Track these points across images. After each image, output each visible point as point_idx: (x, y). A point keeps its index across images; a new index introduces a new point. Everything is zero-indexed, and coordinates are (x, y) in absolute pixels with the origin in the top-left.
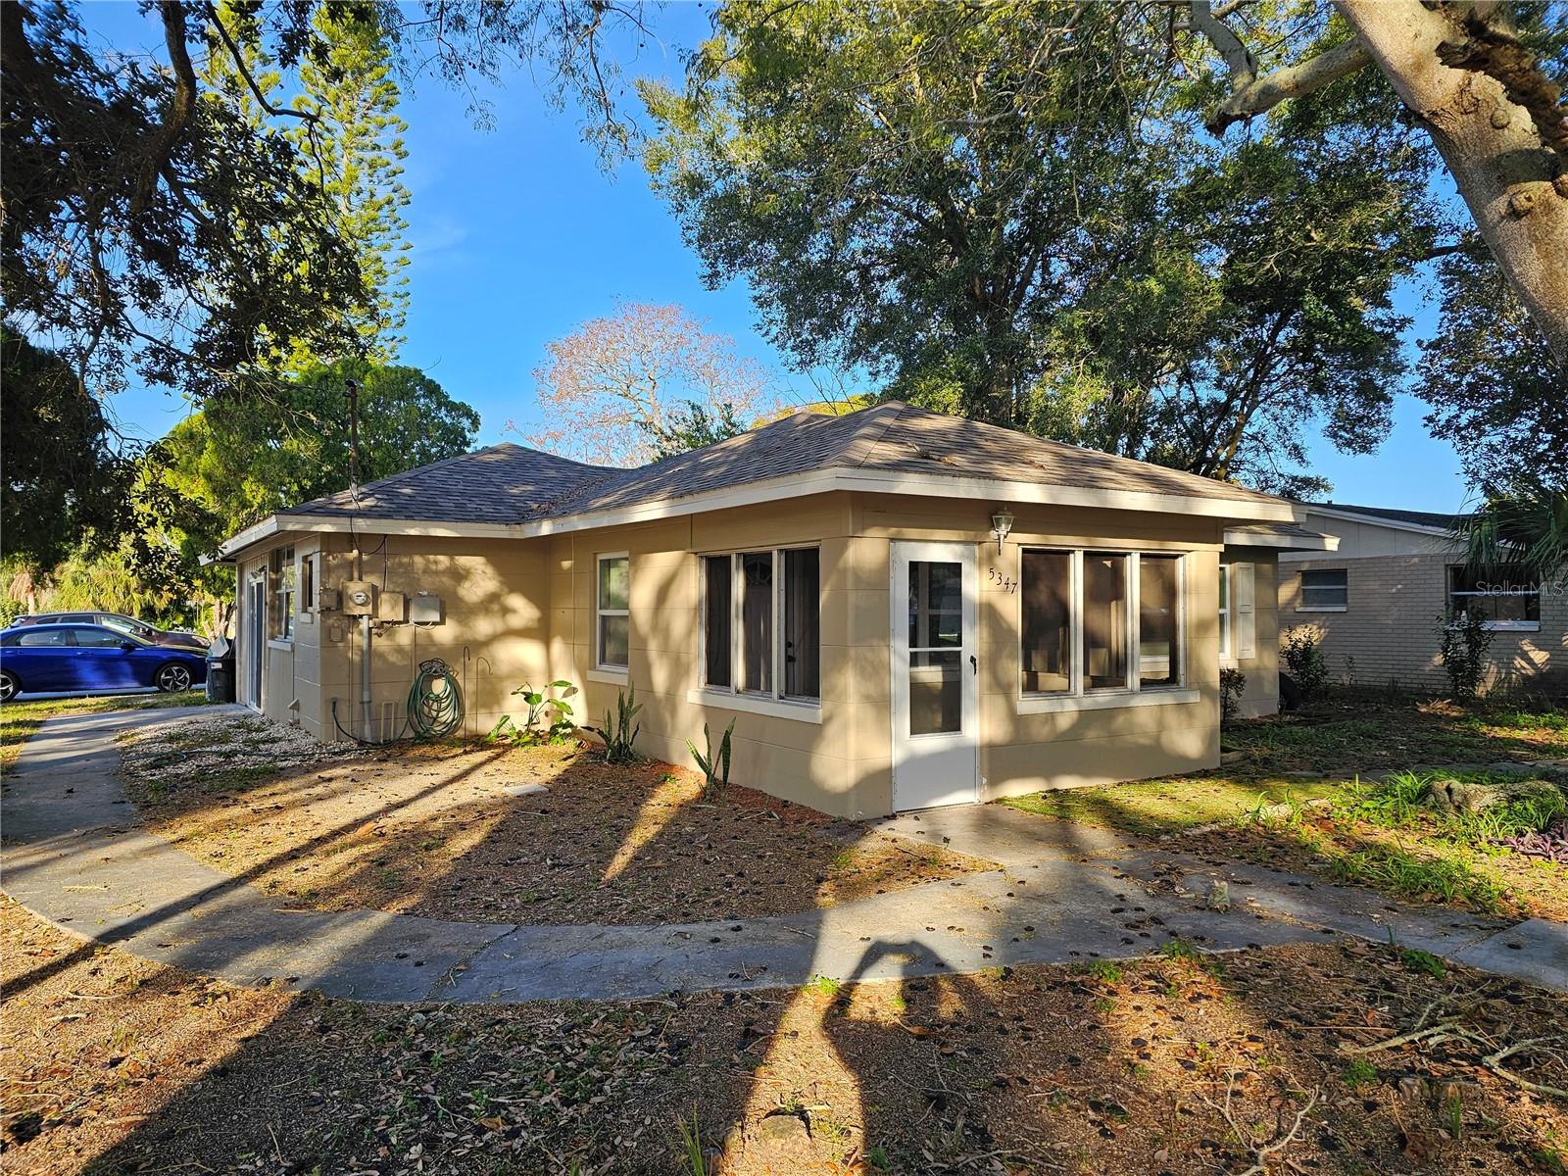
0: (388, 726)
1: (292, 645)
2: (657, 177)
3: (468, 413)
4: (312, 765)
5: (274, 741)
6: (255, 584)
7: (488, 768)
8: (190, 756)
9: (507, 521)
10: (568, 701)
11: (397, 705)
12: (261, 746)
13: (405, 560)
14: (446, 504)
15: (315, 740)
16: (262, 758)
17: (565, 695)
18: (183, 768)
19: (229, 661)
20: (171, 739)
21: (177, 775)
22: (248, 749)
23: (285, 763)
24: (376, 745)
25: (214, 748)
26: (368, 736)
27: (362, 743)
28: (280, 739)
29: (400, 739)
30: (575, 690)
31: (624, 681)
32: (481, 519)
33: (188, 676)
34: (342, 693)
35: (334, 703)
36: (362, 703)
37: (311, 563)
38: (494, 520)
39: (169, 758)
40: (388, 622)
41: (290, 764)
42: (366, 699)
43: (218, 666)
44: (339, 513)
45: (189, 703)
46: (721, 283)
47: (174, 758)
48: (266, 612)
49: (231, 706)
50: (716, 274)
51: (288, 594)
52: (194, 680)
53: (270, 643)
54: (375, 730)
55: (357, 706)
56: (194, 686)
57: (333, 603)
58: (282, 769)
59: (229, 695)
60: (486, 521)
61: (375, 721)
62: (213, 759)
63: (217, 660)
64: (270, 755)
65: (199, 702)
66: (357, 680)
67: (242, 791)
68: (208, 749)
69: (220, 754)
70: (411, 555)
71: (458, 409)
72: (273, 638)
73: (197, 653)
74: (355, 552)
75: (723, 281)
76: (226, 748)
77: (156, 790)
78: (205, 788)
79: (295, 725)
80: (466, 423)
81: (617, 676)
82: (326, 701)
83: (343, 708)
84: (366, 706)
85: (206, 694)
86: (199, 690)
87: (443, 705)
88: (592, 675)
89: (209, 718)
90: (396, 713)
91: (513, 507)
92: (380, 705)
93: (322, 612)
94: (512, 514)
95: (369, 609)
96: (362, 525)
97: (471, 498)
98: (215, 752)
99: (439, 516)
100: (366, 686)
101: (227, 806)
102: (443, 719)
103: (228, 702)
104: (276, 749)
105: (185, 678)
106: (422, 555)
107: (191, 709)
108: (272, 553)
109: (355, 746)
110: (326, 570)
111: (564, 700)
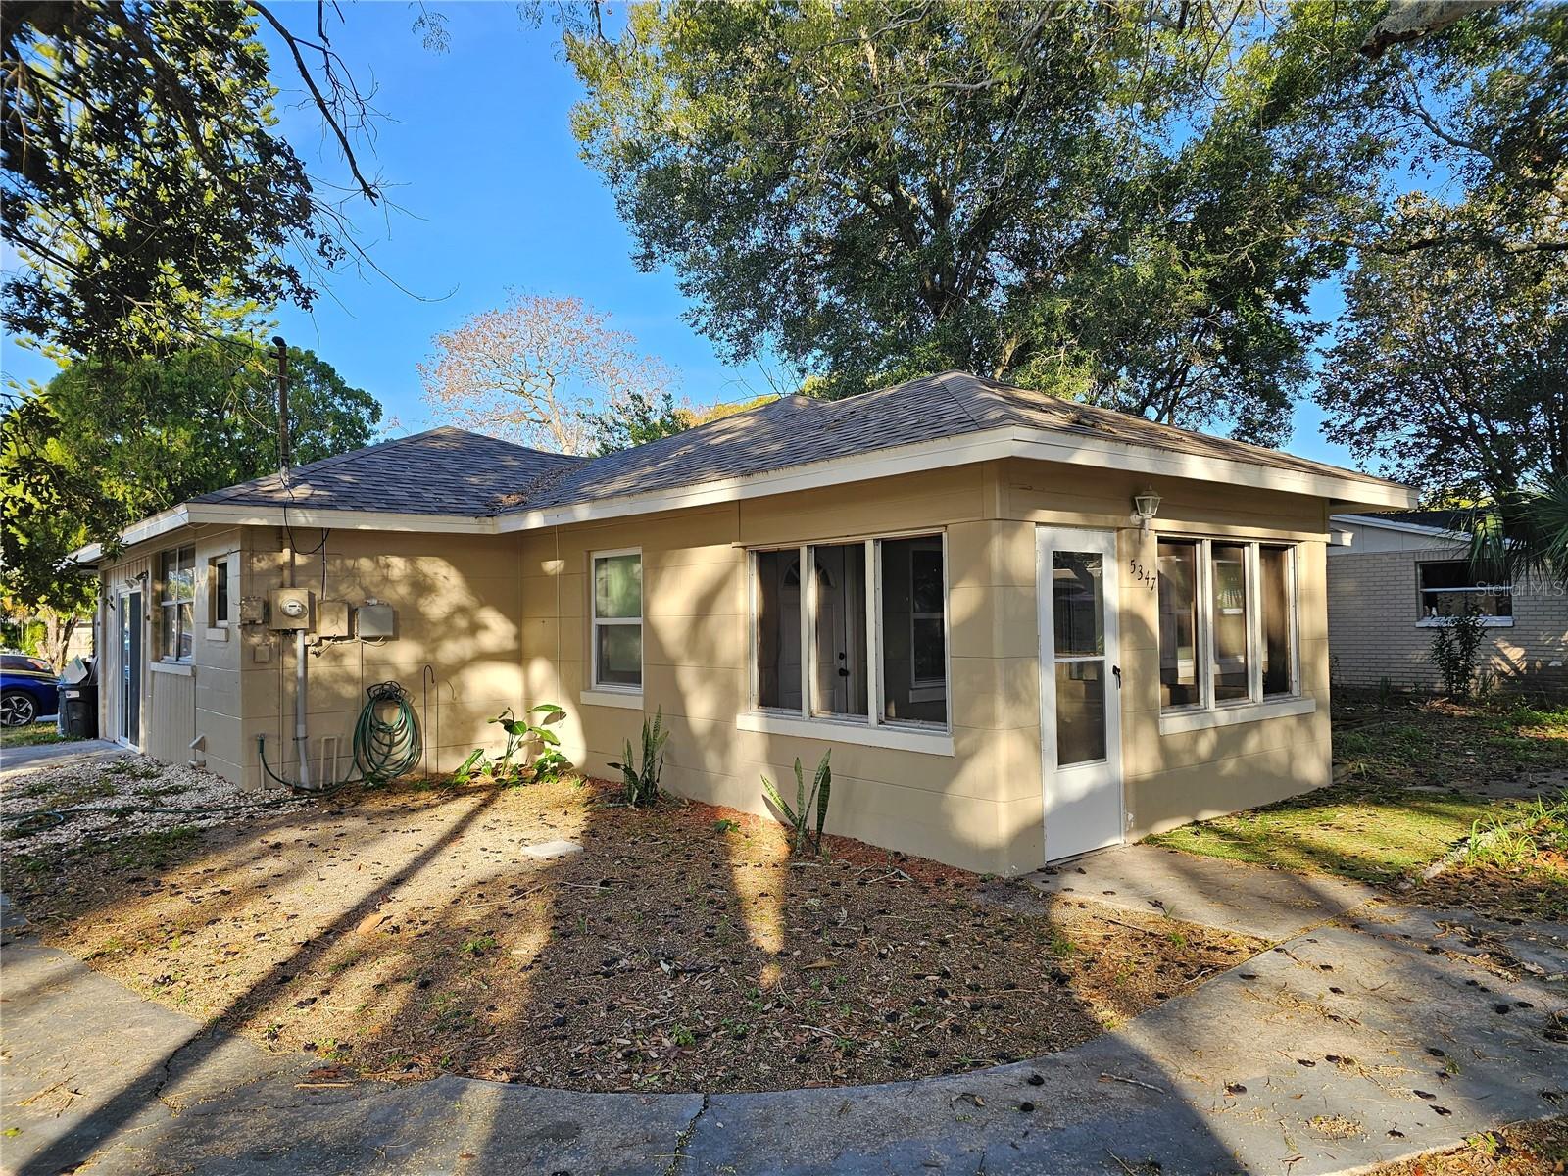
0: (329, 769)
1: (194, 669)
2: (587, 145)
3: (367, 401)
4: (243, 824)
5: (177, 791)
6: (127, 596)
7: (484, 819)
8: (69, 817)
9: (476, 514)
10: (553, 727)
11: (340, 741)
12: (163, 799)
13: (350, 563)
14: (400, 494)
15: (234, 788)
16: (170, 817)
17: (546, 722)
18: (64, 835)
19: (89, 690)
20: (33, 792)
21: (58, 846)
22: (147, 804)
23: (204, 823)
24: (315, 790)
25: (99, 804)
26: (305, 780)
27: (298, 790)
28: (186, 789)
29: (346, 782)
30: (562, 715)
31: (638, 703)
32: (442, 510)
33: (31, 707)
34: (269, 728)
35: (262, 741)
36: (296, 739)
37: (223, 567)
38: (460, 512)
39: (39, 821)
40: (328, 638)
41: (212, 823)
42: (301, 734)
43: (75, 694)
44: (267, 502)
45: (38, 741)
46: (656, 264)
47: (45, 821)
48: (148, 630)
49: (92, 743)
50: (650, 255)
51: (181, 606)
52: (39, 712)
53: (154, 666)
54: (313, 773)
55: (290, 743)
56: (38, 719)
57: (256, 614)
58: (203, 830)
59: (90, 730)
60: (451, 513)
61: (312, 761)
62: (101, 821)
63: (73, 687)
64: (178, 811)
65: (52, 740)
66: (289, 711)
67: (161, 867)
68: (91, 806)
69: (110, 812)
70: (356, 558)
71: (356, 397)
72: (157, 660)
73: (39, 678)
74: (287, 552)
75: (657, 262)
76: (117, 803)
77: (34, 871)
78: (104, 864)
79: (200, 767)
80: (365, 413)
81: (627, 698)
82: (250, 739)
83: (271, 748)
84: (301, 743)
85: (58, 729)
86: (46, 724)
87: (397, 739)
88: (586, 698)
89: (71, 761)
90: (338, 751)
91: (478, 498)
92: (319, 741)
93: (243, 627)
94: (479, 505)
95: (304, 624)
96: (302, 518)
97: (428, 485)
98: (101, 810)
99: (393, 506)
100: (300, 718)
101: (148, 893)
102: (398, 757)
103: (89, 738)
104: (187, 801)
105: (27, 709)
106: (370, 557)
107: (43, 748)
108: (156, 556)
109: (290, 794)
110: (248, 576)
111: (545, 728)
